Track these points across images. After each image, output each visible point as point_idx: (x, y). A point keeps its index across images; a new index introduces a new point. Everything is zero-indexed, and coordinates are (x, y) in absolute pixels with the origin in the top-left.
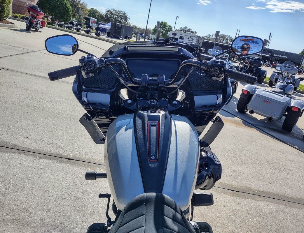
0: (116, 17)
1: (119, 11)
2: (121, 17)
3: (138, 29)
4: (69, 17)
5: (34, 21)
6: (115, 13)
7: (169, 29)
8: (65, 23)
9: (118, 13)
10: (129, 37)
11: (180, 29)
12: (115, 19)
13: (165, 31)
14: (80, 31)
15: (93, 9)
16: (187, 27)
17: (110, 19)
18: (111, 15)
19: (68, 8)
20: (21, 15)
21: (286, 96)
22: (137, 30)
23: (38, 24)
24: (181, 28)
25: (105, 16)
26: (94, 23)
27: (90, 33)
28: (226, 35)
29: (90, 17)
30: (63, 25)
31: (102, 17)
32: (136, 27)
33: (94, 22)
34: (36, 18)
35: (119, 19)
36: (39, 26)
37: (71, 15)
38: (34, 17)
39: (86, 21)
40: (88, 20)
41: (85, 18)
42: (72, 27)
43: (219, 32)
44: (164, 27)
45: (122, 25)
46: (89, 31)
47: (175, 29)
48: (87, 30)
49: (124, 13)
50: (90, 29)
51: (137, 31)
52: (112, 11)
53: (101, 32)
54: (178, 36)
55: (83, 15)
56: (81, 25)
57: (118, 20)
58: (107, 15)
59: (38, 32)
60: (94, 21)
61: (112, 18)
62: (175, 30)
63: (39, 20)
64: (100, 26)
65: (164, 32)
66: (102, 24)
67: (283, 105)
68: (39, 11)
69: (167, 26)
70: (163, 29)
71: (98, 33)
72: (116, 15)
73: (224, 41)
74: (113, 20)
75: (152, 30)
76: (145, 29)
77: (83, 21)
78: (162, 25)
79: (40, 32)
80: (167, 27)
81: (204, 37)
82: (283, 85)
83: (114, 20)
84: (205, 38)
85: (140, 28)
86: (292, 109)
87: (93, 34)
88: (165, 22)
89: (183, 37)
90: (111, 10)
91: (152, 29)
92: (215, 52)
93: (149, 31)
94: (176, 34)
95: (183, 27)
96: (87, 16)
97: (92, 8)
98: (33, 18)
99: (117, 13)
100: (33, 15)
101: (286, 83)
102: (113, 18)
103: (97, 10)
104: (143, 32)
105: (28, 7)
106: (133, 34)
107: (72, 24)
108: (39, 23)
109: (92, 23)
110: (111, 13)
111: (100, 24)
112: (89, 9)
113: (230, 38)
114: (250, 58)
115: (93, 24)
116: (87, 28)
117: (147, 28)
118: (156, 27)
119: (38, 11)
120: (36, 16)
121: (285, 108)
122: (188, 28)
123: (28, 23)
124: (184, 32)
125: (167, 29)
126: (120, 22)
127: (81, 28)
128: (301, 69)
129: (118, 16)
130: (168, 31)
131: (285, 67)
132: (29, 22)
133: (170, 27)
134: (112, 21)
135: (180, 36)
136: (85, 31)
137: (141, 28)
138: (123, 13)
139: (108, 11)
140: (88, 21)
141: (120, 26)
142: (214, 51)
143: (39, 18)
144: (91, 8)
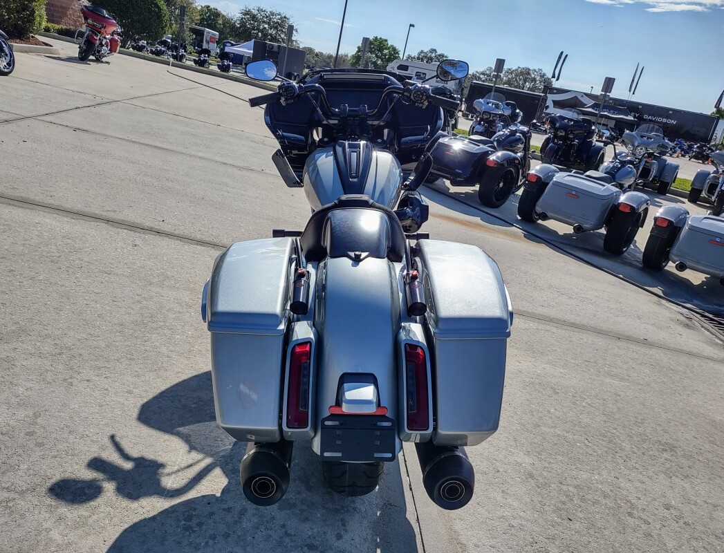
0: (265, 28)
1: (272, 14)
2: (276, 28)
3: (317, 55)
4: (162, 28)
5: (96, 40)
6: (263, 17)
7: (390, 54)
8: (147, 43)
9: (269, 18)
10: (296, 74)
11: (419, 54)
12: (262, 31)
13: (382, 60)
14: (184, 60)
15: (209, 7)
16: (435, 50)
17: (250, 32)
18: (252, 22)
19: (159, 8)
20: (57, 27)
21: (612, 185)
22: (313, 57)
23: (103, 46)
24: (422, 52)
25: (239, 26)
26: (213, 42)
27: (206, 65)
28: (531, 69)
29: (203, 28)
30: (145, 46)
31: (233, 27)
32: (311, 50)
33: (212, 40)
34: (100, 33)
35: (273, 32)
36: (105, 49)
37: (166, 25)
38: (95, 31)
39: (194, 36)
40: (199, 34)
41: (193, 31)
42: (164, 51)
43: (504, 60)
44: (379, 51)
45: (279, 46)
46: (205, 61)
47: (406, 55)
48: (200, 59)
49: (285, 17)
50: (205, 57)
51: (314, 61)
52: (255, 12)
53: (231, 63)
54: (411, 72)
55: (188, 23)
56: (185, 48)
57: (271, 35)
58: (243, 24)
59: (102, 62)
60: (214, 38)
61: (254, 30)
62: (405, 58)
63: (105, 38)
64: (227, 49)
65: (379, 62)
66: (233, 45)
67: (604, 202)
68: (107, 18)
69: (386, 49)
70: (376, 56)
71: (224, 65)
72: (264, 22)
73: (527, 84)
74: (257, 34)
75: (349, 58)
76: (334, 55)
77: (189, 37)
78: (375, 46)
79: (107, 63)
80: (386, 51)
81: (478, 75)
82: (614, 166)
83: (260, 34)
84: (479, 78)
85: (321, 54)
86: (620, 208)
87: (215, 68)
88: (384, 38)
89: (423, 74)
90: (253, 11)
91: (350, 55)
92: (490, 105)
93: (344, 61)
94: (408, 67)
95: (425, 51)
96: (196, 25)
97: (207, 4)
98: (93, 32)
99: (267, 17)
100: (94, 25)
101: (620, 163)
102: (258, 29)
103: (219, 9)
104: (328, 64)
105: (84, 9)
106: (304, 67)
107: (165, 46)
108: (106, 43)
109: (208, 43)
110: (254, 17)
111: (227, 44)
112: (199, 8)
113: (543, 76)
114: (566, 119)
115: (211, 43)
116: (200, 53)
117: (339, 53)
118: (359, 51)
119: (104, 17)
120: (101, 28)
121: (607, 208)
122: (439, 53)
123: (84, 44)
124: (427, 62)
125: (386, 55)
126: (274, 39)
127: (185, 54)
128: (710, 151)
129: (269, 24)
130: (390, 60)
131: (642, 137)
132: (85, 41)
133: (394, 49)
134: (255, 38)
135: (417, 72)
136: (195, 61)
137: (324, 53)
138: (281, 18)
139: (247, 13)
140: (199, 38)
141: (275, 49)
142: (488, 103)
143: (106, 32)
144: (203, 6)
